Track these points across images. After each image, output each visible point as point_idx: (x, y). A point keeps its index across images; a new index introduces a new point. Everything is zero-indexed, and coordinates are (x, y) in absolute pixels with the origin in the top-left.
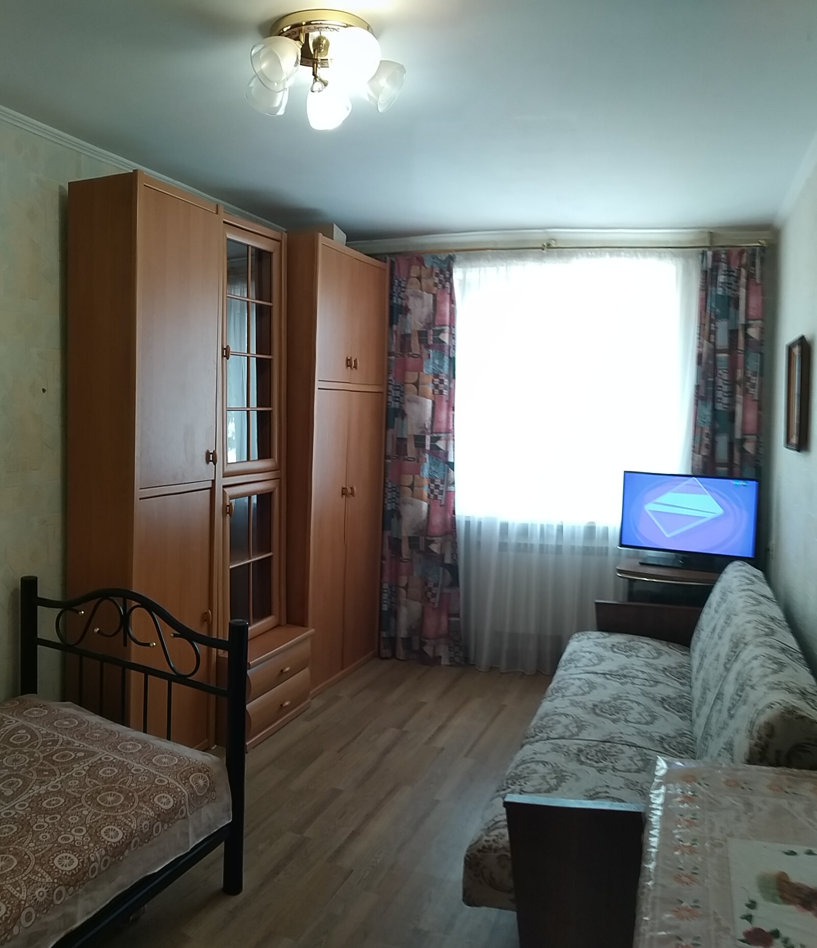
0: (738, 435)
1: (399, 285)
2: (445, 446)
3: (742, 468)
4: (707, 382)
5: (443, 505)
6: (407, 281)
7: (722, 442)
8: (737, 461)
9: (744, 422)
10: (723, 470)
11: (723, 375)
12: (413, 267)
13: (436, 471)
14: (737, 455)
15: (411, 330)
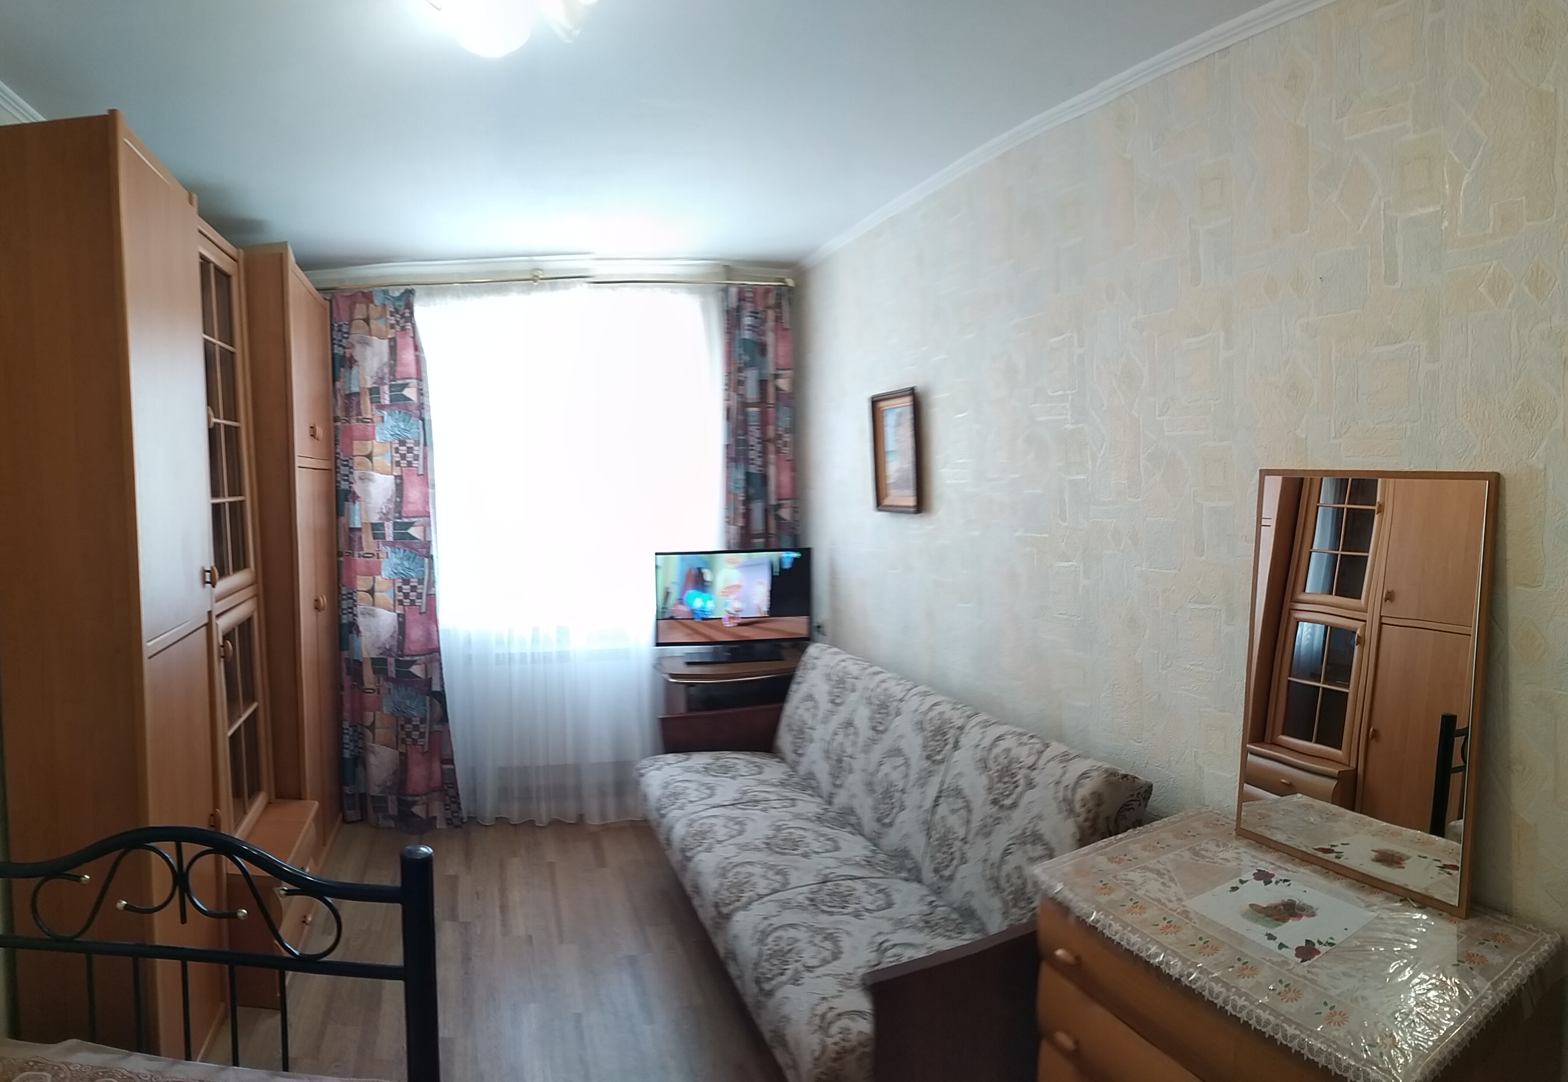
0: (773, 501)
1: (340, 331)
2: (422, 534)
3: (779, 538)
4: (737, 441)
5: (425, 613)
6: (350, 325)
7: (757, 508)
8: (773, 530)
9: (778, 486)
10: (759, 541)
11: (755, 433)
12: (358, 306)
13: (411, 568)
14: (772, 523)
15: (360, 388)
